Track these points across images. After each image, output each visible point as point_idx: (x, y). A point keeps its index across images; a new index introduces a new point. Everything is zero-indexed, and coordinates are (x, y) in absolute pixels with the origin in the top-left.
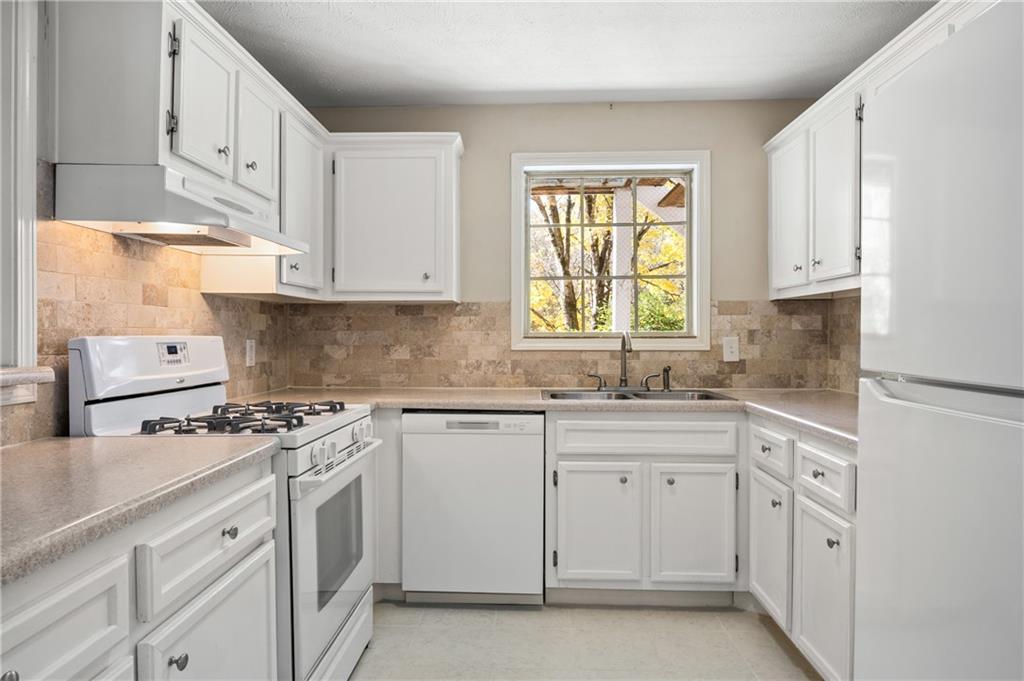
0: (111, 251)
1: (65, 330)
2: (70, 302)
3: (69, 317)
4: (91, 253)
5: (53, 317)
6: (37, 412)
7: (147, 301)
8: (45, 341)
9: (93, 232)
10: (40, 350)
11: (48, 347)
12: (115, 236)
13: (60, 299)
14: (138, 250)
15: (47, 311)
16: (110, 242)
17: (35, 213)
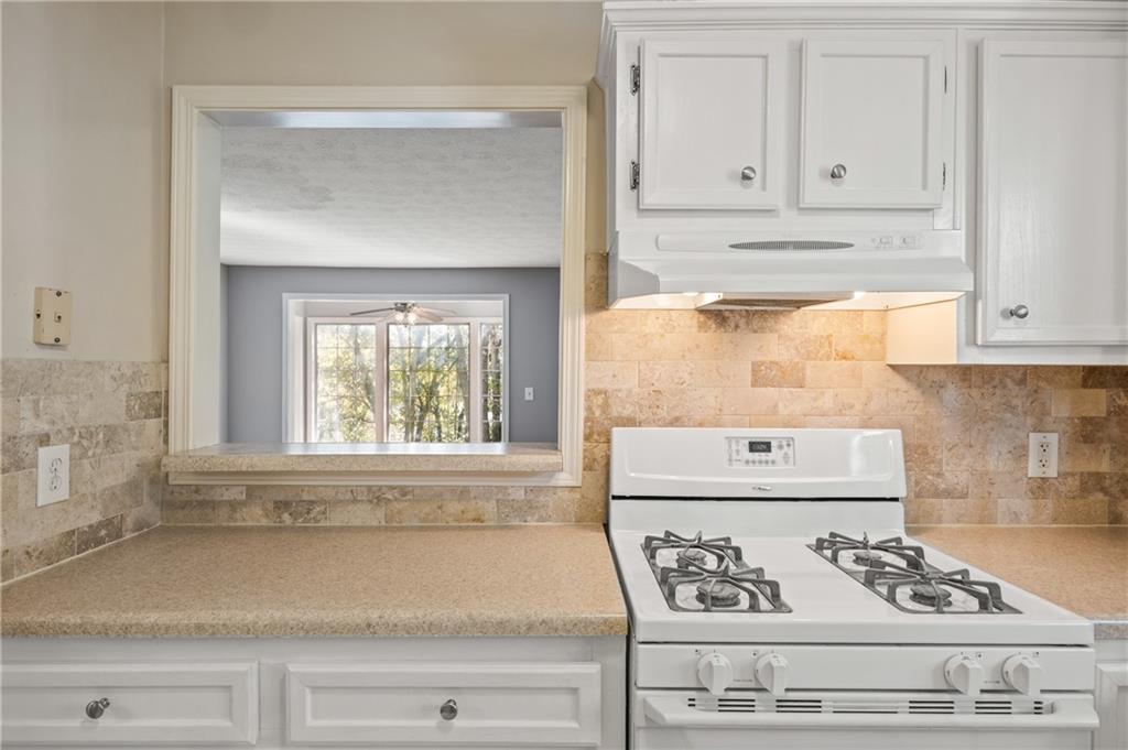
0: (695, 330)
1: (623, 418)
2: (630, 391)
3: (628, 406)
4: (662, 336)
5: (605, 407)
6: (583, 496)
7: (756, 382)
8: (595, 429)
9: (665, 312)
10: (587, 438)
11: (599, 435)
12: (701, 311)
13: (616, 387)
14: (742, 322)
15: (600, 400)
16: (694, 320)
17: (583, 306)
